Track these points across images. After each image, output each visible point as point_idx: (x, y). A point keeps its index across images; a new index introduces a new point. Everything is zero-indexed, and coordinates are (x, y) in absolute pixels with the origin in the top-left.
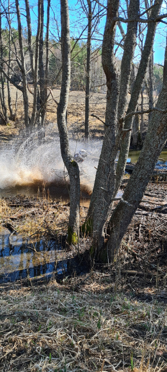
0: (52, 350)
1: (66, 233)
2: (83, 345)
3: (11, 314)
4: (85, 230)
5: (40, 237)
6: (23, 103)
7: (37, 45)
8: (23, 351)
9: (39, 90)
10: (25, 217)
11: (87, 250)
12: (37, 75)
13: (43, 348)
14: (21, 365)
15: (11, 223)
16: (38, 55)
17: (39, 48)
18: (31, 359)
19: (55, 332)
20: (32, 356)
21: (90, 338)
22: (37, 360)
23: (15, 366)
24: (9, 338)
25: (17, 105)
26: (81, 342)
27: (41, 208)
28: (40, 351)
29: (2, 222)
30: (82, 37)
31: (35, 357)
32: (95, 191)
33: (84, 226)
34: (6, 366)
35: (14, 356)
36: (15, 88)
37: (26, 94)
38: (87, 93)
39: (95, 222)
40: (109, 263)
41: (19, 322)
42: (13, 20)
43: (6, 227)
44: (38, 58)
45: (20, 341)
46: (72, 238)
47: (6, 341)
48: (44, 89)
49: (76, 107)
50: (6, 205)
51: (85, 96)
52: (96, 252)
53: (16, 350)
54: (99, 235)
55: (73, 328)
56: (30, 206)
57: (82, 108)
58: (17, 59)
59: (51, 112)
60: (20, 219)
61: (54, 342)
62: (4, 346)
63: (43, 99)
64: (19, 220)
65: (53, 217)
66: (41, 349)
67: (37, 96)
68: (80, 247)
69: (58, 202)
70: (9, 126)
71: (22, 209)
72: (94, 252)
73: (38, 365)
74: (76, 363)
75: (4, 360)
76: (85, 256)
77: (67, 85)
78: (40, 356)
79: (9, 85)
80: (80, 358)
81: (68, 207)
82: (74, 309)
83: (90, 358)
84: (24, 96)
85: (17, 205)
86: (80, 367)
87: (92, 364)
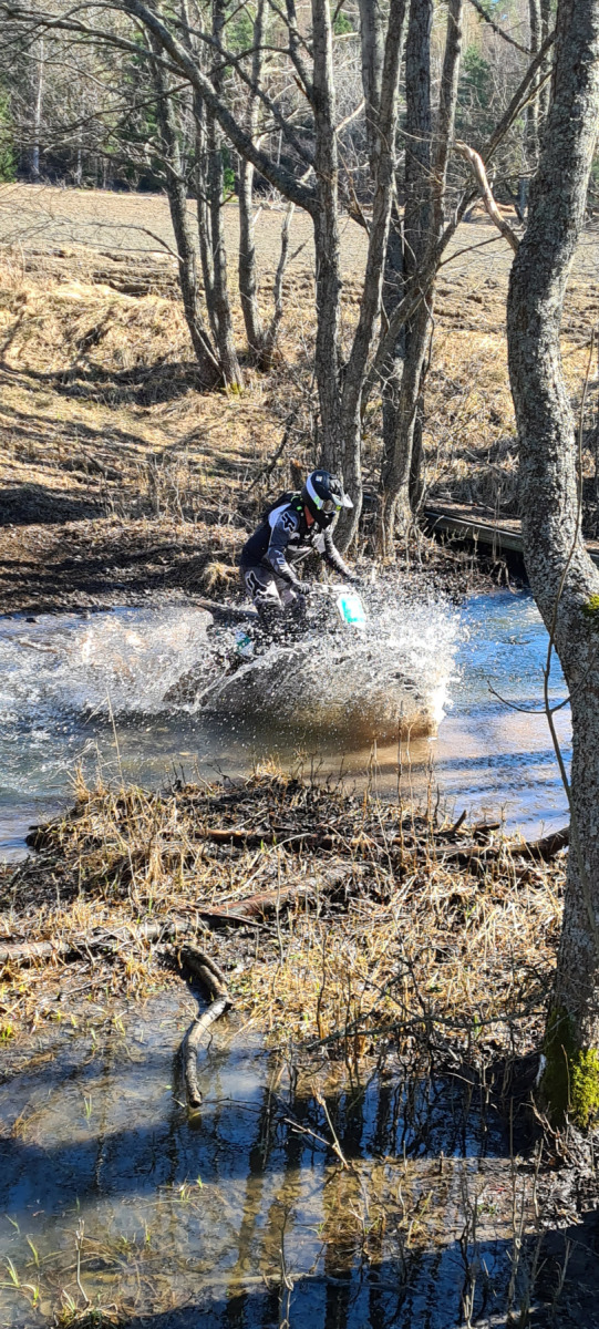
6: (312, 282)
25: (281, 290)
27: (384, 861)
50: (185, 835)
58: (291, 41)
60: (260, 921)
63: (419, 249)
64: (253, 930)
67: (387, 230)
69: (485, 830)
70: (238, 397)
71: (275, 859)
77: (581, 124)
79: (249, 189)
81: (543, 863)
84: (318, 236)
85: (248, 833)
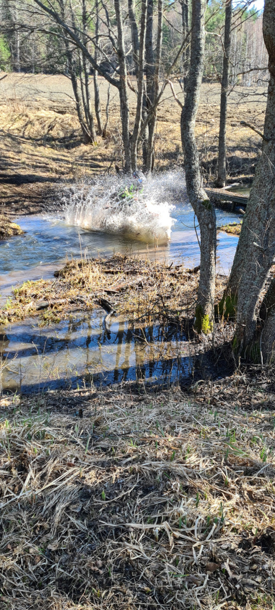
0: (196, 488)
1: (193, 315)
2: (241, 485)
3: (126, 434)
4: (225, 311)
6: (118, 107)
7: (144, 8)
8: (153, 488)
9: (146, 84)
10: (128, 290)
11: (226, 343)
12: (144, 58)
13: (183, 484)
14: (153, 507)
15: (106, 299)
16: (145, 24)
17: (146, 12)
18: (167, 499)
19: (197, 463)
20: (166, 496)
21: (251, 475)
22: (176, 502)
23: (144, 508)
24: (130, 468)
25: (108, 111)
26: (238, 481)
27: (152, 276)
28: (178, 489)
29: (93, 297)
31: (172, 497)
32: (240, 250)
33: (221, 304)
34: (131, 507)
35: (140, 493)
36: (106, 82)
37: (124, 92)
38: (224, 85)
39: (240, 299)
40: (264, 364)
41: (139, 445)
43: (100, 305)
44: (145, 30)
45: (146, 472)
46: (203, 323)
47: (126, 471)
48: (153, 82)
49: (203, 111)
50: (98, 272)
51: (220, 91)
52: (242, 346)
54: (247, 319)
55: (223, 459)
56: (134, 273)
57: (212, 113)
58: (109, 33)
59: (162, 121)
60: (120, 292)
61: (197, 477)
62: (123, 478)
63: (152, 100)
64: (118, 294)
65: (170, 290)
66: (179, 485)
67: (142, 95)
68: (215, 337)
69: (178, 267)
70: (97, 146)
71: (122, 276)
72: (239, 346)
73: (181, 509)
74: (234, 510)
75: (127, 498)
76: (225, 352)
77: (198, 74)
78: (179, 495)
79: (96, 79)
80: (241, 502)
81: (194, 274)
82: (218, 431)
83: (255, 505)
84: (121, 96)
85: (114, 270)
86: (242, 517)
87: (260, 514)
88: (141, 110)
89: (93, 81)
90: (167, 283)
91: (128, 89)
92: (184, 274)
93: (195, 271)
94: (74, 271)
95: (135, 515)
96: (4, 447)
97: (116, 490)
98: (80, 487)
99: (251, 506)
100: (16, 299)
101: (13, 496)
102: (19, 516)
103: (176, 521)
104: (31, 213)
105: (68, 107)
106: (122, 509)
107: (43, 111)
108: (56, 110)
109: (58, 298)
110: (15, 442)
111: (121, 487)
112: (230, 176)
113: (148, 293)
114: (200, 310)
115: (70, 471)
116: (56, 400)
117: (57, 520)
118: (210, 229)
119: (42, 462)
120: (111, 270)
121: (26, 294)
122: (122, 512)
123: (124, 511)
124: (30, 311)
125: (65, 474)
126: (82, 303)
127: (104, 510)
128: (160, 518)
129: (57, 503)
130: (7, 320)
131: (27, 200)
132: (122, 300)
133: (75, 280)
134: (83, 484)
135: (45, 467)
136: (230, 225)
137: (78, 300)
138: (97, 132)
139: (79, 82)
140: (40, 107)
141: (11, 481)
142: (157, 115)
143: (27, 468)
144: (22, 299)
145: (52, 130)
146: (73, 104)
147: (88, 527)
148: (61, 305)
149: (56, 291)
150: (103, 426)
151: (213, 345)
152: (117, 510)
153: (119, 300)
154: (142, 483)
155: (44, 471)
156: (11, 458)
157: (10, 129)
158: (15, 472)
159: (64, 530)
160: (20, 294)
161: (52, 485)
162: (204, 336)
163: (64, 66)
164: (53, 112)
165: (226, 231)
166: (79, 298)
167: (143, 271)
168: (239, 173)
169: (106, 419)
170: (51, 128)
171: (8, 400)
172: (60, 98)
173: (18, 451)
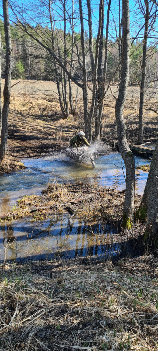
0: (115, 325)
1: (121, 218)
2: (143, 324)
3: (75, 289)
4: (140, 216)
5: (97, 221)
6: (82, 99)
7: (97, 47)
8: (89, 324)
9: (98, 87)
10: (84, 202)
11: (140, 236)
12: (97, 73)
13: (107, 322)
14: (88, 336)
15: (71, 207)
16: (98, 55)
17: (99, 49)
18: (97, 331)
19: (116, 309)
20: (96, 329)
21: (149, 318)
22: (102, 333)
23: (82, 336)
24: (76, 310)
25: (77, 101)
26: (141, 321)
27: (98, 194)
28: (104, 325)
29: (63, 206)
30: (139, 36)
31: (100, 330)
32: (149, 180)
33: (138, 212)
34: (74, 335)
35: (81, 326)
36: (76, 85)
37: (86, 91)
38: (142, 88)
39: (149, 210)
41: (83, 296)
42: (76, 24)
43: (67, 210)
44: (98, 58)
45: (85, 314)
46: (127, 223)
47: (73, 312)
48: (102, 86)
49: (131, 101)
51: (140, 91)
52: (149, 237)
53: (83, 321)
54: (153, 221)
55: (133, 307)
56: (87, 192)
57: (136, 103)
58: (78, 59)
59: (107, 107)
60: (79, 203)
61: (116, 318)
62: (71, 317)
63: (101, 95)
64: (78, 205)
65: (108, 203)
66: (105, 323)
67: (96, 92)
68: (133, 232)
69: (113, 189)
70: (69, 120)
71: (81, 194)
72: (148, 238)
73: (104, 338)
74: (137, 340)
75: (72, 329)
76: (139, 241)
77: (126, 82)
78: (104, 329)
79: (71, 83)
80: (142, 335)
81: (122, 194)
82: (132, 290)
83: (150, 337)
84: (84, 93)
85: (76, 190)
86: (142, 345)
87: (154, 343)
88: (95, 101)
89: (69, 85)
90: (106, 199)
91: (88, 89)
92: (117, 194)
93: (123, 192)
94: (53, 191)
95: (76, 340)
96: (3, 294)
97: (66, 324)
98: (45, 321)
99: (148, 338)
100: (18, 206)
101: (5, 325)
102: (7, 338)
103: (100, 345)
104: (30, 157)
105: (54, 99)
106: (69, 336)
107: (40, 100)
108: (47, 100)
109: (43, 206)
110: (9, 292)
111: (69, 322)
112: (145, 138)
113: (95, 204)
114: (125, 215)
115: (40, 311)
116: (37, 267)
117: (29, 341)
118: (132, 168)
119: (24, 305)
120: (74, 190)
121: (24, 203)
122: (69, 339)
123: (70, 337)
124: (26, 213)
125: (36, 313)
126: (57, 209)
127: (58, 336)
128: (91, 343)
129: (30, 331)
130: (12, 218)
131: (28, 149)
132: (80, 208)
133: (53, 195)
134: (47, 320)
135: (25, 308)
136: (145, 166)
137: (54, 207)
138: (70, 112)
139: (61, 85)
140: (39, 98)
141: (5, 316)
142: (104, 103)
143: (15, 308)
144: (22, 206)
145: (45, 111)
146: (57, 97)
147: (47, 347)
148: (44, 210)
149: (42, 202)
150: (63, 283)
151: (133, 237)
152: (66, 337)
153: (78, 208)
154: (82, 321)
155: (24, 310)
156: (6, 301)
157: (22, 110)
158: (7, 310)
159: (33, 348)
160: (21, 203)
161: (29, 320)
162: (127, 231)
163: (53, 77)
164: (46, 101)
165: (142, 169)
166: (55, 206)
167: (93, 191)
168: (151, 136)
169: (65, 279)
170: (44, 110)
171: (9, 266)
172: (51, 94)
173: (10, 297)
